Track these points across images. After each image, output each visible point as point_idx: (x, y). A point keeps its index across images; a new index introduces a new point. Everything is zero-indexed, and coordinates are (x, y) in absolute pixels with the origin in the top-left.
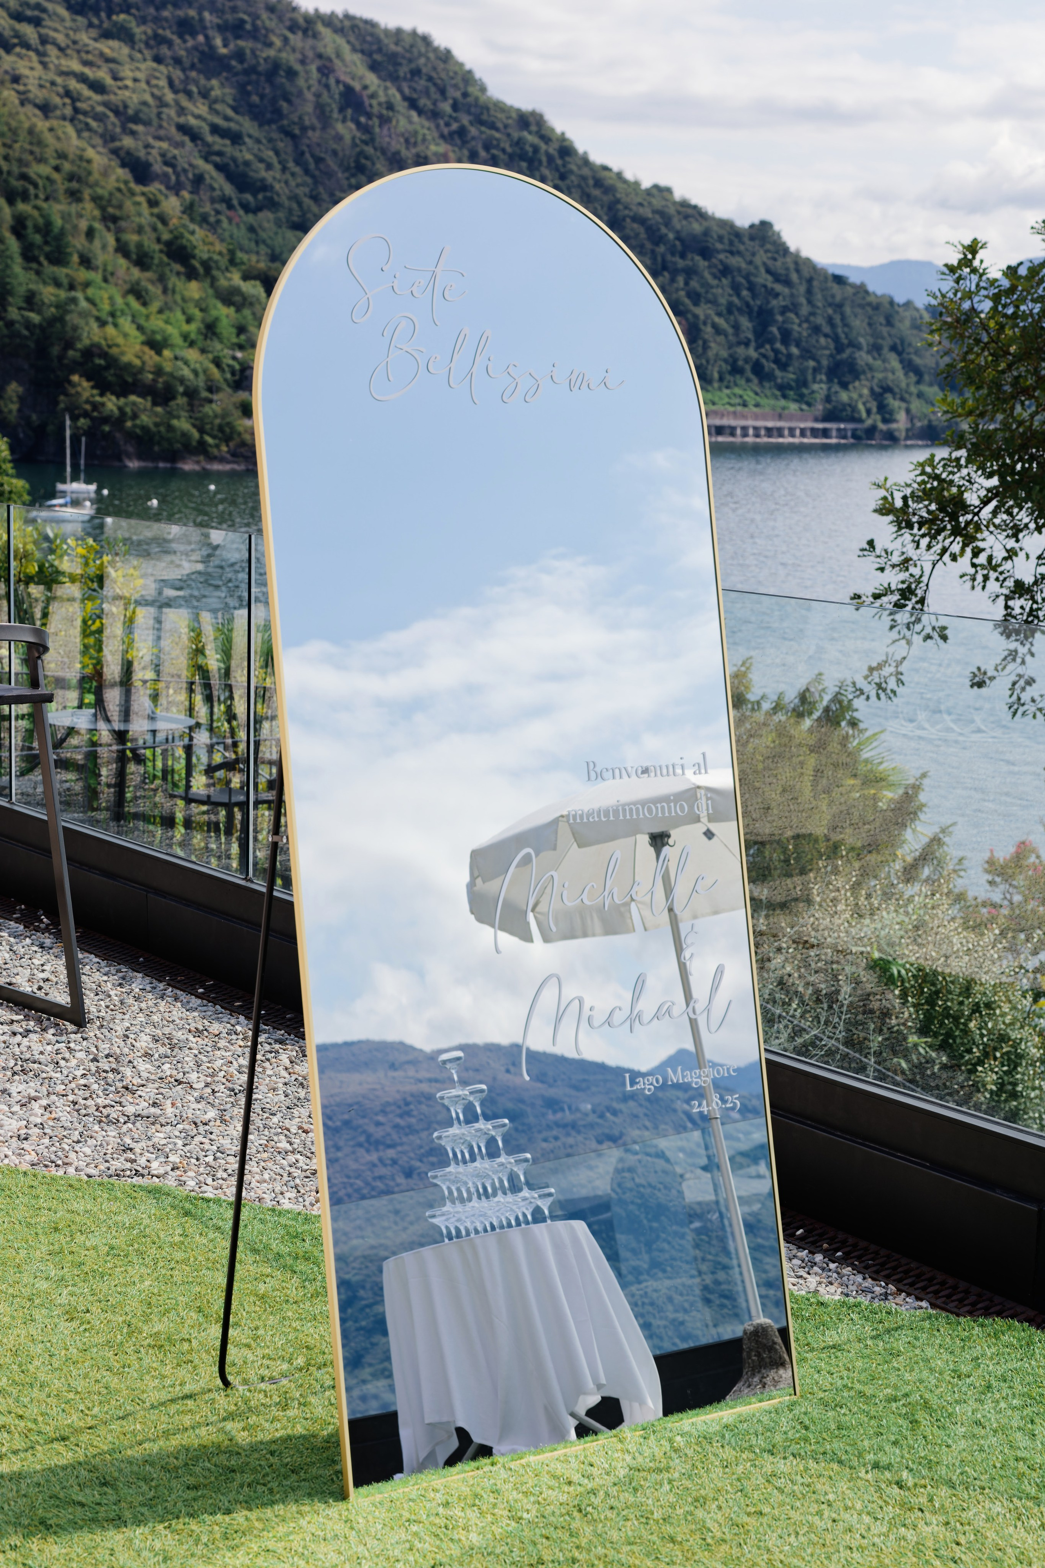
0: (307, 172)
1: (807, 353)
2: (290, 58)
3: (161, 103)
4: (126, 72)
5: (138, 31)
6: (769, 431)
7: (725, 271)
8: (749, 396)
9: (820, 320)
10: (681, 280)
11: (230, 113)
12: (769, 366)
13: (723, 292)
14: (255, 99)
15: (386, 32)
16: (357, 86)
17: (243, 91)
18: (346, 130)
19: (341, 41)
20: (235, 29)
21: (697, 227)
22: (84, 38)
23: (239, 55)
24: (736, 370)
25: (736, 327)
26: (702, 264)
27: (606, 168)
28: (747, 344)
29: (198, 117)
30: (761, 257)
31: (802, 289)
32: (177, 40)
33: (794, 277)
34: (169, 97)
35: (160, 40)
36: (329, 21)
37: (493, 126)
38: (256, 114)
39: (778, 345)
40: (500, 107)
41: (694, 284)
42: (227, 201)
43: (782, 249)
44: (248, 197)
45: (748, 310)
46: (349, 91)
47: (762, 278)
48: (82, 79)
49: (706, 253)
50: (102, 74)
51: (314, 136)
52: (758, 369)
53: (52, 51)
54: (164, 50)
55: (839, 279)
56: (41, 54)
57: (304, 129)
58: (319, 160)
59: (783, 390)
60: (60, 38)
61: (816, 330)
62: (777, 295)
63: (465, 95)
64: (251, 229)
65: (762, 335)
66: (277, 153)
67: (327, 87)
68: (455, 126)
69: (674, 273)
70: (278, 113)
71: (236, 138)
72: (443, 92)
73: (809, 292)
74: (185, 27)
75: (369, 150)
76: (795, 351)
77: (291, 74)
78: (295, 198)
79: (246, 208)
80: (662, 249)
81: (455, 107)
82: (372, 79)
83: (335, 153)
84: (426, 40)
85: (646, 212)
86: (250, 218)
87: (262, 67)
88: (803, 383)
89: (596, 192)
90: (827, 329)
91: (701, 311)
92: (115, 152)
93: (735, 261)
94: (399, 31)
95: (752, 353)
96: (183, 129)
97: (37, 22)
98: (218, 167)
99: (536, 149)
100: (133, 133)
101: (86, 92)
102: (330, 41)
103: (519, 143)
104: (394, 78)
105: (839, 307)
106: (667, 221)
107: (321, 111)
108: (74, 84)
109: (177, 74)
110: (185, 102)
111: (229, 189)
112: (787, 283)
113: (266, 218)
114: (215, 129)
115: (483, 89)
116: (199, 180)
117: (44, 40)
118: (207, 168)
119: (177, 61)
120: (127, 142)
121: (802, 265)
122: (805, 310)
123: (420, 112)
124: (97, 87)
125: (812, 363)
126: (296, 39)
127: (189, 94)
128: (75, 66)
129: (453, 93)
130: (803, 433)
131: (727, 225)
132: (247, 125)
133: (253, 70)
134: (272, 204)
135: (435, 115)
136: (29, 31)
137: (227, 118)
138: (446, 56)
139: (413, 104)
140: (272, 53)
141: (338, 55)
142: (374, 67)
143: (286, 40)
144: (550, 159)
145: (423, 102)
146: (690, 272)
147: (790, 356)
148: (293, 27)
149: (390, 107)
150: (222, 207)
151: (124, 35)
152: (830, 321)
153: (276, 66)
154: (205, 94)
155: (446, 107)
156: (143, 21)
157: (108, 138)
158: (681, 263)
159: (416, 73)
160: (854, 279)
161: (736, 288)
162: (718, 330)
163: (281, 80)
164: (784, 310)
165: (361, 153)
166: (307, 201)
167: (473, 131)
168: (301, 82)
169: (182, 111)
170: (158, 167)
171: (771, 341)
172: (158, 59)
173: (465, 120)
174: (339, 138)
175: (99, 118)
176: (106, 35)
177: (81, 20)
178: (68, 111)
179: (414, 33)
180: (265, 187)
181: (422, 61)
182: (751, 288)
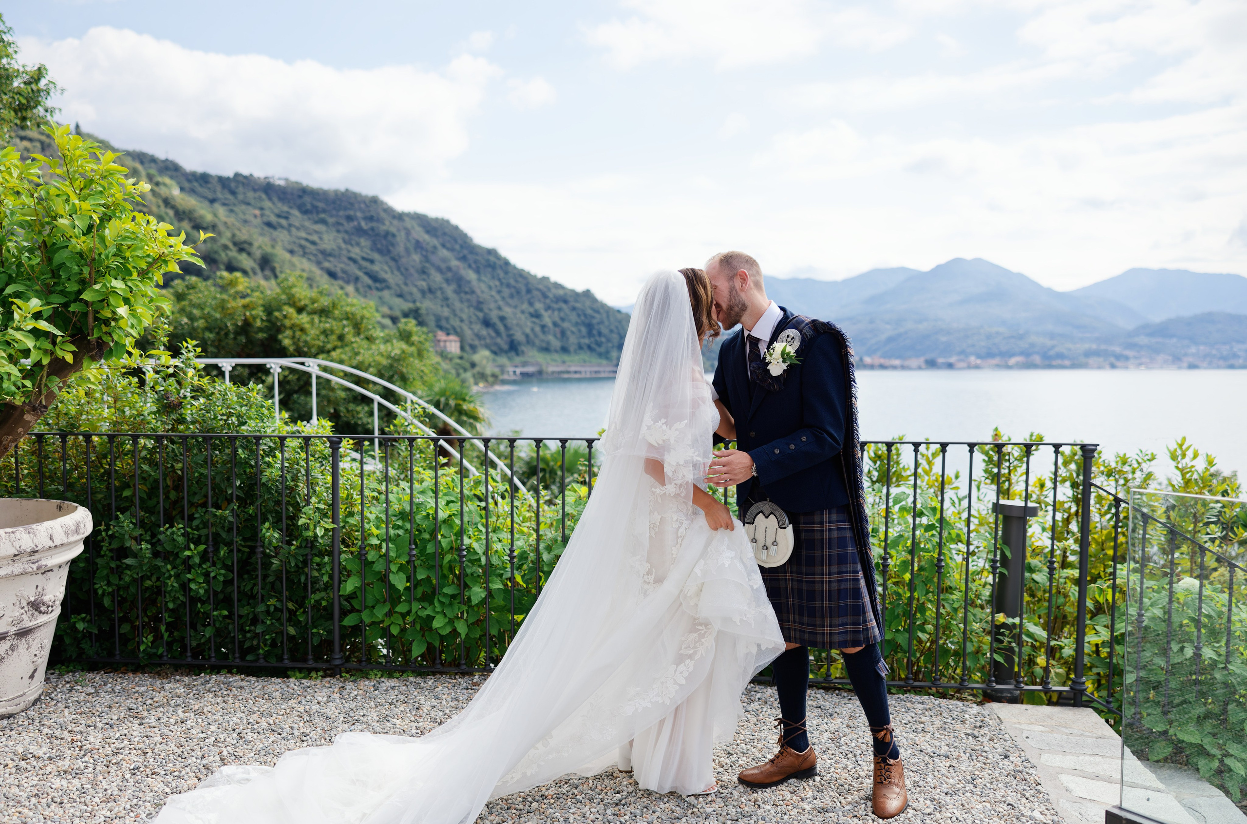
0: (402, 274)
1: (609, 340)
2: (393, 230)
3: (340, 248)
4: (326, 237)
5: (331, 220)
6: (596, 372)
7: (574, 309)
8: (587, 358)
9: (613, 327)
10: (556, 313)
11: (369, 252)
12: (594, 346)
13: (573, 317)
14: (379, 246)
15: (432, 219)
16: (421, 239)
17: (374, 243)
18: (416, 257)
19: (414, 224)
20: (371, 219)
21: (561, 292)
22: (307, 224)
23: (372, 229)
24: (580, 347)
25: (580, 331)
26: (564, 306)
27: (523, 270)
28: (584, 337)
29: (357, 254)
30: (588, 303)
31: (604, 315)
32: (345, 223)
33: (601, 311)
34: (343, 246)
35: (338, 224)
36: (408, 215)
37: (477, 254)
38: (380, 251)
39: (598, 338)
40: (479, 247)
41: (562, 314)
42: (370, 287)
43: (594, 300)
44: (378, 285)
45: (584, 324)
46: (418, 242)
47: (589, 312)
48: (307, 240)
49: (566, 302)
50: (315, 238)
51: (404, 260)
52: (590, 348)
53: (293, 230)
54: (341, 228)
55: (619, 311)
56: (289, 231)
57: (400, 257)
58: (407, 269)
59: (600, 355)
60: (297, 224)
61: (611, 331)
62: (593, 317)
63: (465, 242)
64: (380, 298)
65: (590, 334)
66: (390, 267)
67: (409, 240)
68: (461, 255)
69: (553, 310)
70: (389, 251)
71: (372, 261)
72: (456, 241)
73: (608, 317)
74: (349, 218)
75: (427, 265)
76: (603, 340)
77: (394, 236)
78: (398, 285)
79: (378, 289)
80: (548, 301)
81: (462, 247)
82: (427, 237)
83: (413, 267)
84: (448, 222)
85: (541, 287)
86: (379, 294)
87: (383, 233)
88: (608, 352)
89: (520, 279)
90: (615, 330)
91: (566, 325)
92: (322, 269)
93: (578, 305)
94: (437, 220)
95: (586, 341)
96: (350, 259)
97: (286, 218)
98: (367, 274)
99: (495, 263)
100: (329, 261)
101: (307, 244)
102: (408, 223)
103: (488, 261)
104: (436, 236)
105: (620, 322)
106: (549, 289)
107: (407, 250)
108: (303, 242)
109: (346, 237)
110: (349, 247)
111: (369, 281)
112: (598, 312)
113: (386, 294)
114: (364, 259)
115: (471, 240)
116: (357, 279)
117: (290, 225)
118: (360, 274)
119: (346, 232)
120: (326, 265)
121: (603, 306)
122: (607, 323)
123: (448, 249)
124: (313, 243)
125: (610, 345)
126: (395, 222)
127: (352, 245)
128: (303, 234)
129: (460, 242)
130: (610, 372)
131: (573, 291)
132: (376, 256)
133: (378, 235)
134: (388, 287)
135: (452, 250)
136: (284, 222)
137: (368, 254)
138: (456, 228)
139: (444, 246)
140: (384, 228)
141: (413, 227)
142: (428, 232)
143: (391, 223)
144: (501, 267)
145: (448, 245)
146: (560, 310)
147: (602, 343)
148: (394, 217)
149: (435, 247)
150: (367, 289)
151: (323, 222)
152: (617, 328)
153: (387, 234)
154: (358, 244)
155: (457, 247)
156: (332, 216)
157: (318, 263)
158: (555, 306)
159: (445, 234)
160: (624, 311)
161: (579, 315)
162: (573, 332)
163: (390, 238)
164: (598, 324)
165: (424, 267)
166: (403, 287)
167: (469, 256)
168: (398, 239)
169: (349, 251)
170: (340, 274)
171: (593, 336)
172: (338, 231)
173: (465, 252)
174: (414, 261)
175: (315, 255)
176: (316, 222)
177: (305, 217)
178: (301, 253)
179: (443, 220)
180: (383, 281)
181: (447, 230)
182: (585, 315)
